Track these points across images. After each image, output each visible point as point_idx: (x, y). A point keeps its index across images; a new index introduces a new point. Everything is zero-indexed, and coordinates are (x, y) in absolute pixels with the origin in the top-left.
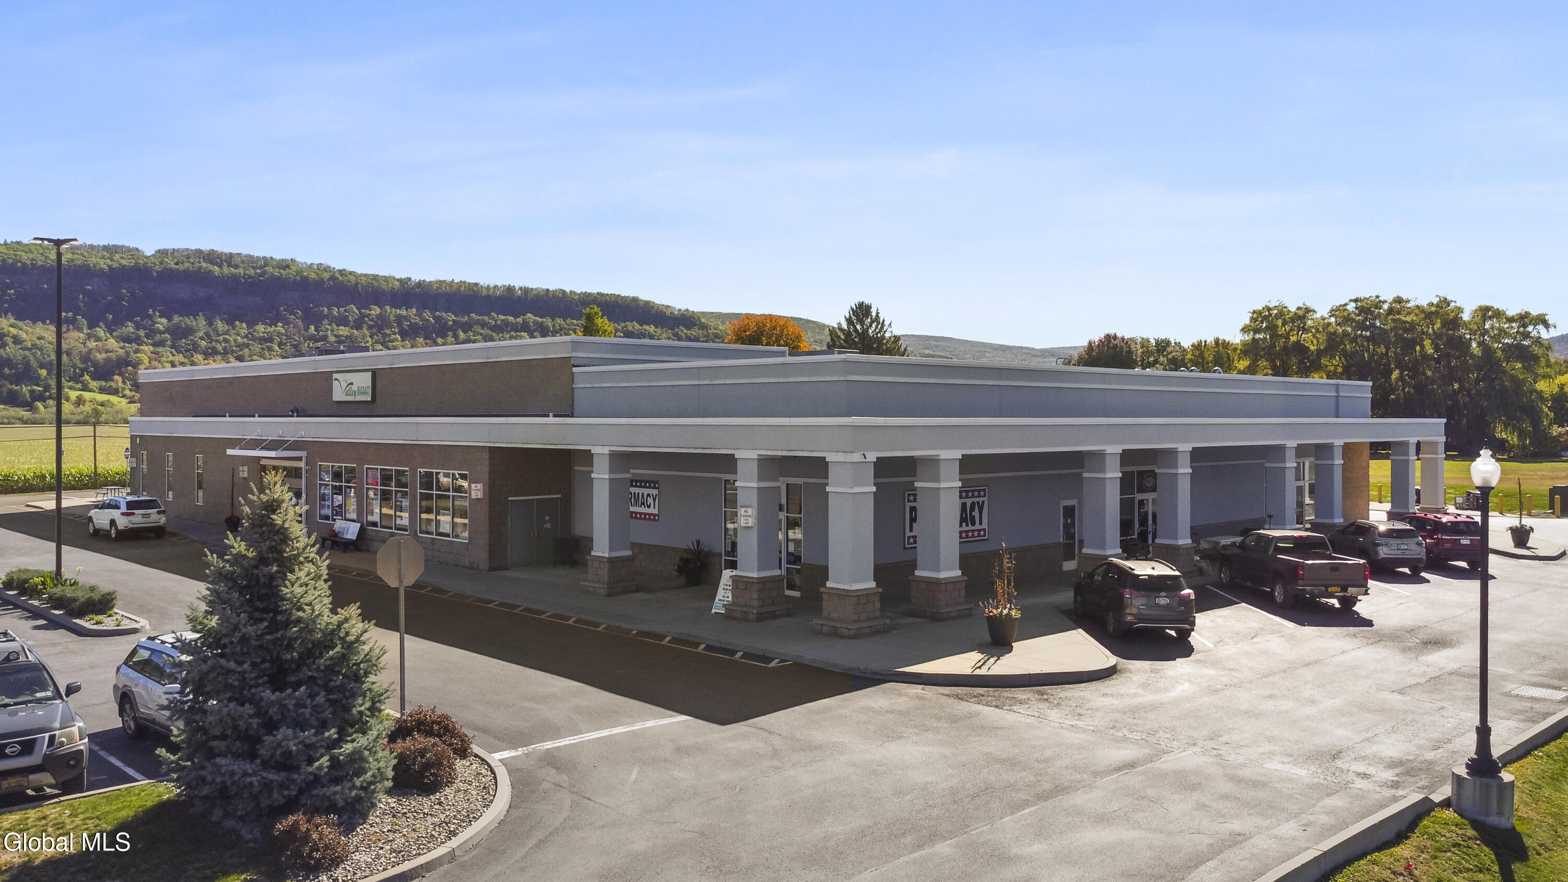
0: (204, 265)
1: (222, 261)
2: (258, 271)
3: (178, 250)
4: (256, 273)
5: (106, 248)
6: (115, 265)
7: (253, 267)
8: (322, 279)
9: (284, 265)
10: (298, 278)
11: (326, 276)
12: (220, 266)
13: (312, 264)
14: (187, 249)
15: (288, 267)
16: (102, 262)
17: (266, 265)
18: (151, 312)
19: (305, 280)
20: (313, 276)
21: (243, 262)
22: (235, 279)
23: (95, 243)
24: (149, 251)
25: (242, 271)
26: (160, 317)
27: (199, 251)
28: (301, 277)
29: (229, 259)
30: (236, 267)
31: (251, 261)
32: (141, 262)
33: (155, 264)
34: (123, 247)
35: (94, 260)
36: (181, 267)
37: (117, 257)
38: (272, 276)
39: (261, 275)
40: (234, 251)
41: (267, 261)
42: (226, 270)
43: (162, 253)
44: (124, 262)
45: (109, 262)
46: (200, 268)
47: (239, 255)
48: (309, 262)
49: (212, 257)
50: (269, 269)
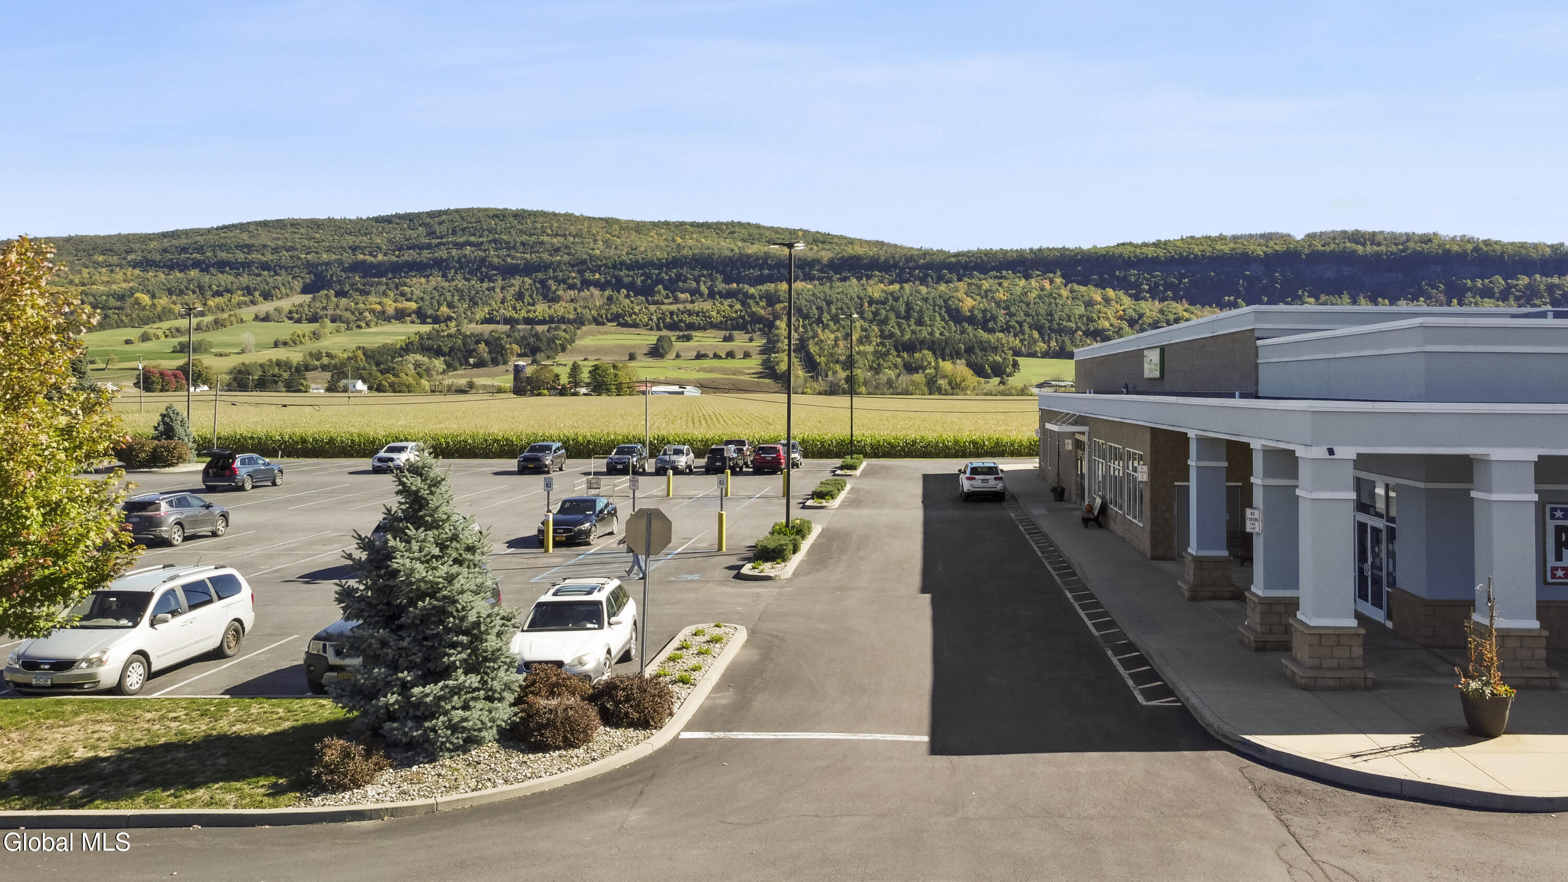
0: (1348, 245)
1: (1365, 240)
2: (1401, 247)
3: (1325, 233)
4: (1398, 250)
5: (1262, 236)
6: (1269, 251)
7: (1396, 244)
8: (1465, 251)
9: (1426, 239)
10: (1440, 251)
11: (1469, 247)
12: (1364, 245)
13: (1455, 237)
14: (1333, 232)
15: (1430, 240)
16: (1258, 249)
17: (1408, 240)
18: (1300, 292)
19: (1447, 252)
20: (1455, 248)
21: (1385, 239)
22: (1378, 255)
23: (1253, 233)
24: (1299, 235)
25: (1383, 248)
26: (1308, 297)
27: (1345, 232)
28: (1444, 250)
29: (1373, 238)
30: (1379, 244)
31: (1394, 238)
32: (1292, 246)
33: (1304, 247)
34: (1277, 234)
35: (1252, 247)
36: (1328, 249)
37: (1271, 243)
38: (1415, 251)
39: (1403, 251)
40: (1377, 230)
41: (1409, 237)
42: (1370, 249)
43: (1311, 236)
44: (1277, 248)
45: (1265, 249)
46: (1345, 248)
47: (1381, 233)
48: (1451, 235)
49: (1356, 237)
50: (1411, 245)
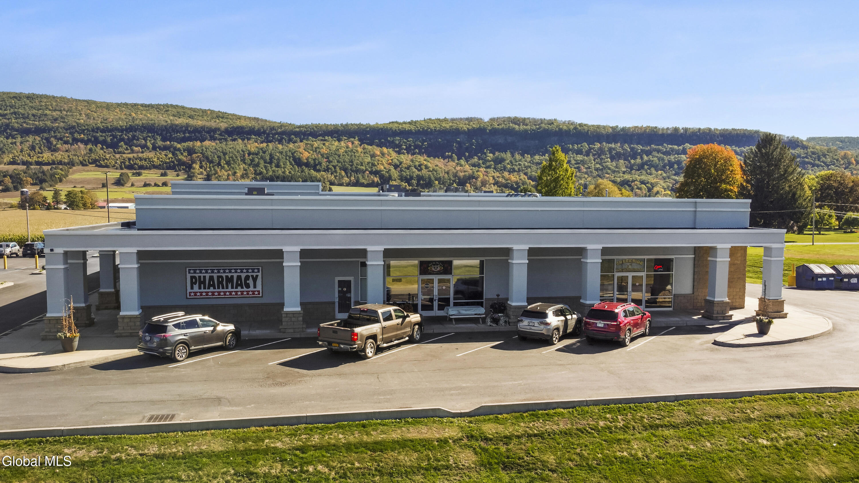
0: (511, 125)
1: (520, 122)
2: (538, 127)
3: (499, 118)
4: (536, 128)
5: (467, 119)
6: (470, 128)
7: (535, 125)
8: (570, 129)
9: (551, 123)
10: (557, 129)
11: (572, 127)
12: (519, 125)
13: (565, 121)
14: (504, 117)
15: (553, 123)
16: (464, 126)
17: (542, 123)
18: (485, 151)
19: (560, 130)
20: (565, 128)
21: (530, 122)
22: (526, 131)
23: (462, 117)
24: (486, 119)
25: (529, 127)
26: (489, 153)
27: (509, 118)
28: (559, 129)
29: (523, 121)
30: (527, 125)
31: (535, 121)
32: (482, 125)
33: (488, 126)
34: (475, 118)
35: (461, 125)
36: (500, 127)
37: (471, 123)
38: (544, 129)
39: (538, 129)
40: (526, 117)
41: (542, 121)
42: (522, 127)
43: (492, 120)
44: (474, 126)
45: (468, 126)
46: (509, 126)
47: (529, 118)
48: (563, 120)
49: (516, 121)
50: (543, 125)
